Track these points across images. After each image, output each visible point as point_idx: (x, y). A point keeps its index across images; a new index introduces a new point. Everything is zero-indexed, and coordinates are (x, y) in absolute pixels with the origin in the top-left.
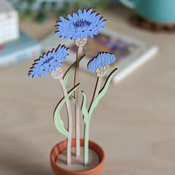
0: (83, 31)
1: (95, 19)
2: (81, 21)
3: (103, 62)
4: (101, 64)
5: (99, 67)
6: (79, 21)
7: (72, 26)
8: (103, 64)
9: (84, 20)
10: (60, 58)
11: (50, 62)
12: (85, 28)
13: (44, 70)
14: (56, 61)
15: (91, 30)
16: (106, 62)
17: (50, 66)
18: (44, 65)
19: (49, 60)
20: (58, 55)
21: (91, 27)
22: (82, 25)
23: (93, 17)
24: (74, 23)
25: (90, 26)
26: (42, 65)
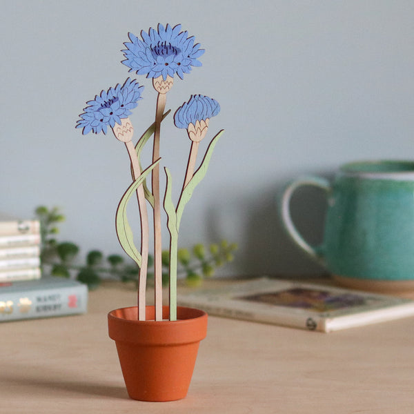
0: (167, 64)
1: (186, 45)
2: (164, 44)
3: (199, 111)
4: (197, 117)
5: (194, 121)
6: (160, 44)
7: (149, 52)
8: (200, 117)
9: (167, 44)
10: (128, 101)
11: (112, 106)
12: (170, 58)
13: (102, 120)
14: (122, 106)
15: (179, 64)
16: (205, 113)
17: (111, 113)
18: (102, 110)
19: (111, 101)
20: (125, 95)
21: (179, 58)
22: (165, 52)
23: (183, 41)
24: (153, 47)
25: (178, 56)
26: (98, 110)
